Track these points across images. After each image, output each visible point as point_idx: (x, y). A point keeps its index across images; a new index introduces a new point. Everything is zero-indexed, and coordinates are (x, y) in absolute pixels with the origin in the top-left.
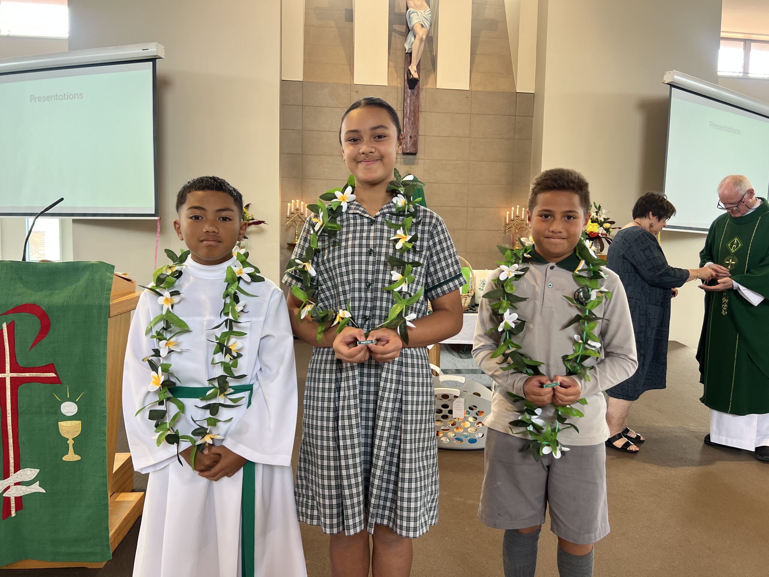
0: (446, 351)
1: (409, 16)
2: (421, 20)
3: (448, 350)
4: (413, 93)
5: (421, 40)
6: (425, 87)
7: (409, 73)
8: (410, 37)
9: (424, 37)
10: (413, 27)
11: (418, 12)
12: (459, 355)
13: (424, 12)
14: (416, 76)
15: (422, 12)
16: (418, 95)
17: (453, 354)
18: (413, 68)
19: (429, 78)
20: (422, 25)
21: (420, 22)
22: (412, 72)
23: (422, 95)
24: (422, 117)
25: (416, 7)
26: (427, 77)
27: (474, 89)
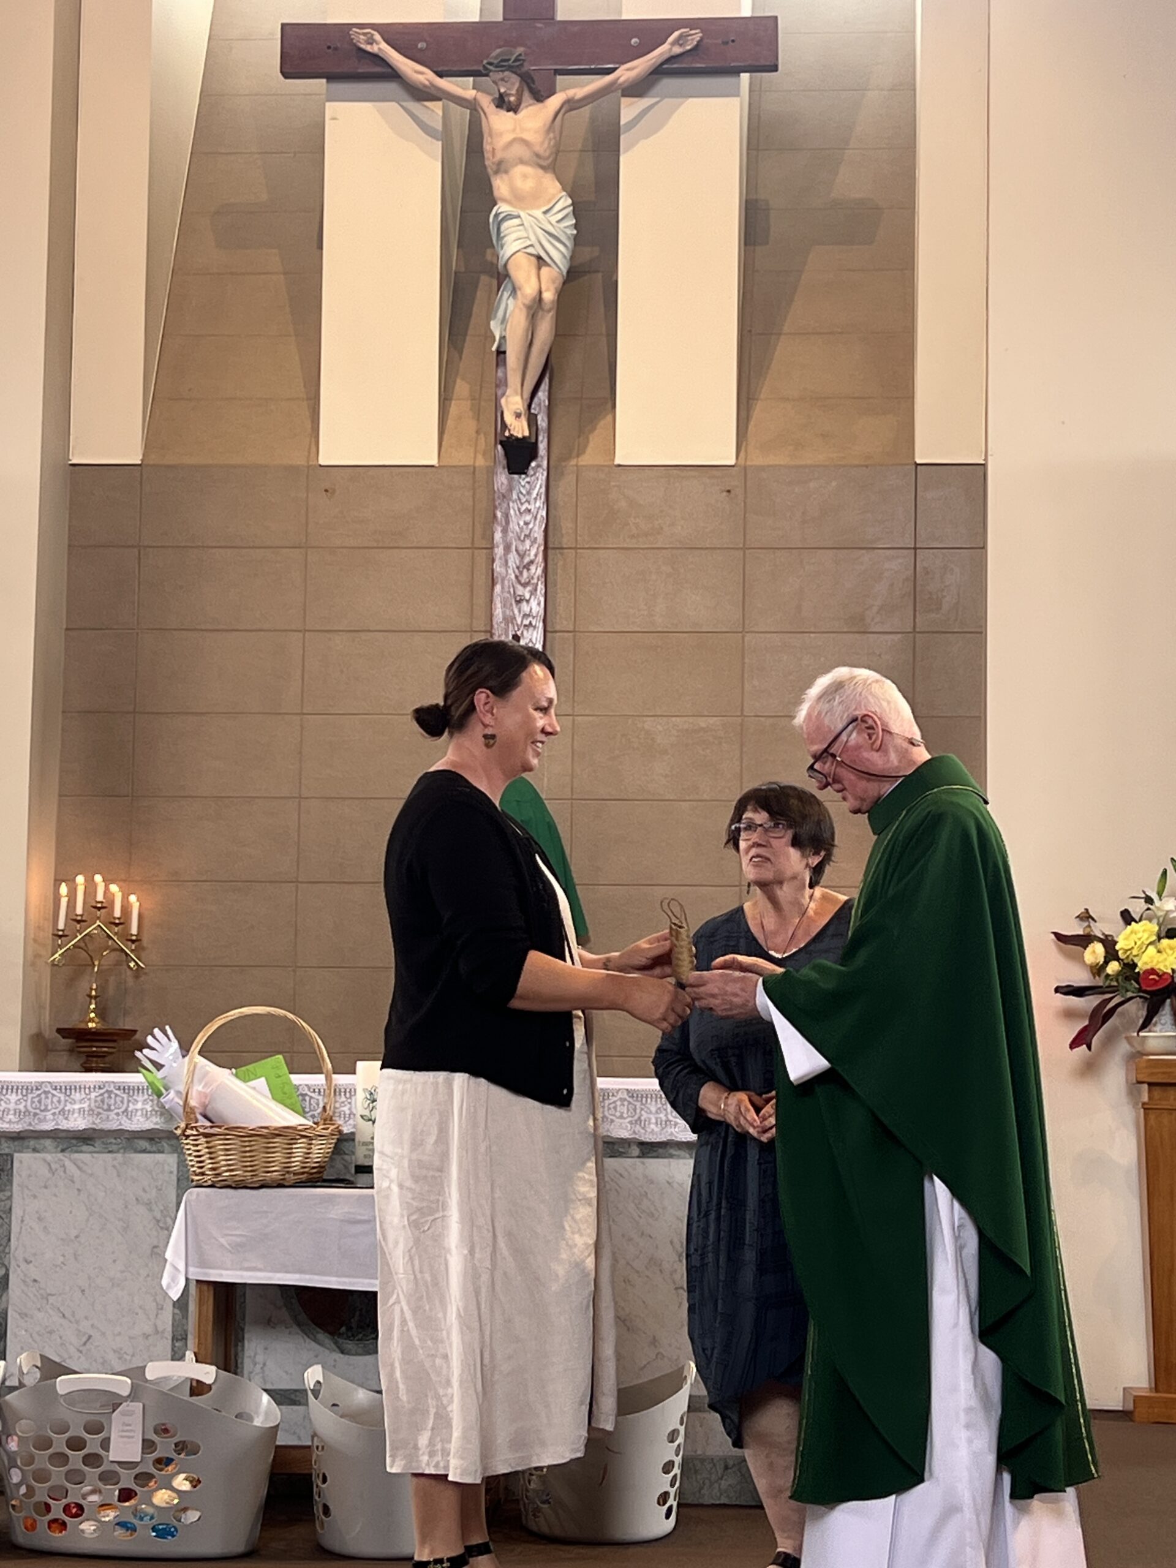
0: (295, 1329)
1: (499, 229)
2: (533, 238)
3: (299, 1325)
5: (538, 306)
6: (573, 462)
8: (505, 300)
9: (549, 296)
10: (505, 265)
11: (522, 214)
12: (336, 1343)
13: (545, 213)
14: (522, 431)
15: (538, 213)
17: (316, 1341)
18: (511, 407)
19: (594, 429)
20: (539, 258)
21: (530, 250)
22: (509, 418)
23: (563, 489)
25: (518, 198)
27: (757, 459)
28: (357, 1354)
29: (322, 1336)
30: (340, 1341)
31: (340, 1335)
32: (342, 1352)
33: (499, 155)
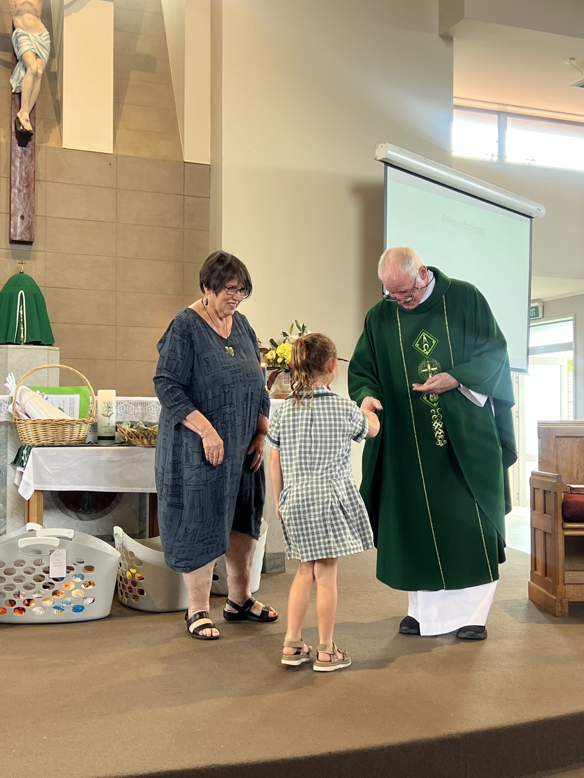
1: (17, 40)
2: (35, 47)
4: (25, 153)
5: (36, 75)
6: (44, 145)
7: (18, 122)
8: (19, 70)
9: (40, 71)
10: (22, 56)
11: (29, 34)
13: (39, 35)
14: (28, 127)
15: (36, 35)
16: (32, 157)
18: (24, 116)
19: (51, 132)
20: (36, 55)
21: (33, 50)
22: (23, 121)
23: (40, 156)
24: (40, 190)
25: (27, 27)
26: (47, 130)
27: (121, 153)
28: (87, 520)
29: (71, 513)
30: (79, 515)
31: (79, 512)
32: (81, 520)
33: (19, 7)
